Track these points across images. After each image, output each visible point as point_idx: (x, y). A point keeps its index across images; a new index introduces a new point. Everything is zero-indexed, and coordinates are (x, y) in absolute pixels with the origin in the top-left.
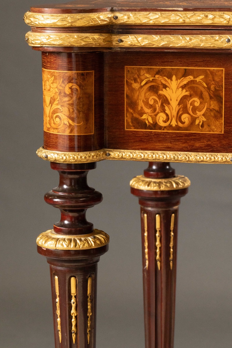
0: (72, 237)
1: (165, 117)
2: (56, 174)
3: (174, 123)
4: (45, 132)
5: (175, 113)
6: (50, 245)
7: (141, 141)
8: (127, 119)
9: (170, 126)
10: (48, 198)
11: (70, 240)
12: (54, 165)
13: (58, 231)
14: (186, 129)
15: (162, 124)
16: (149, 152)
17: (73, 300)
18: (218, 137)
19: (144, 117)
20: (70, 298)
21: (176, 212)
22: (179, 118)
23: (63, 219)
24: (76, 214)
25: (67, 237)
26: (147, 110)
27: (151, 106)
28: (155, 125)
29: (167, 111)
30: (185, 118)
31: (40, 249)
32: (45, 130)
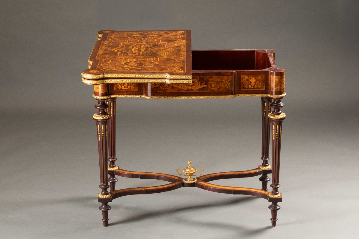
0: (102, 116)
1: (124, 87)
2: (97, 101)
3: (126, 88)
4: (95, 92)
5: (126, 86)
6: (97, 118)
7: (118, 93)
8: (115, 88)
9: (125, 89)
10: (96, 107)
11: (102, 117)
12: (97, 99)
13: (99, 115)
14: (129, 90)
15: (123, 89)
16: (120, 95)
17: (103, 131)
18: (137, 91)
19: (119, 87)
20: (102, 130)
21: (116, 101)
22: (127, 87)
23: (99, 111)
24: (102, 111)
25: (101, 116)
26: (119, 85)
27: (120, 85)
28: (121, 89)
29: (124, 86)
30: (129, 87)
31: (94, 119)
32: (95, 91)
